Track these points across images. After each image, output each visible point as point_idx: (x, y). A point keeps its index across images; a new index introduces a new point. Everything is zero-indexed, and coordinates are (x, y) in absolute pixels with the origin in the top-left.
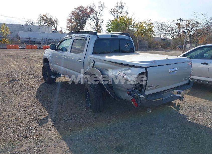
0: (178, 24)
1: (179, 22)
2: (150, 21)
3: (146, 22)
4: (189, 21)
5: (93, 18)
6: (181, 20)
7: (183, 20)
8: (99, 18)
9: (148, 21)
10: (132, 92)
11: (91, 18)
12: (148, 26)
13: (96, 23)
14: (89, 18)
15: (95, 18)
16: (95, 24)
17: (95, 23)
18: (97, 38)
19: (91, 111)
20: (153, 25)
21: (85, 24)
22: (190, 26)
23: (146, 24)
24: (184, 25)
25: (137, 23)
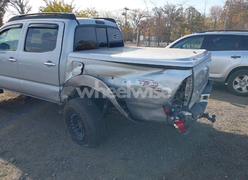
0: (124, 14)
1: (125, 11)
2: (94, 10)
3: (90, 11)
4: (136, 11)
5: (16, 4)
6: (126, 9)
7: (128, 9)
8: (24, 4)
9: (91, 9)
10: (173, 110)
11: (12, 4)
12: (92, 15)
13: (20, 10)
14: (9, 3)
15: (19, 3)
16: (19, 12)
17: (18, 10)
18: (78, 25)
19: (86, 145)
20: (98, 15)
21: (4, 12)
22: (137, 16)
23: (90, 13)
24: (131, 15)
25: (79, 12)
